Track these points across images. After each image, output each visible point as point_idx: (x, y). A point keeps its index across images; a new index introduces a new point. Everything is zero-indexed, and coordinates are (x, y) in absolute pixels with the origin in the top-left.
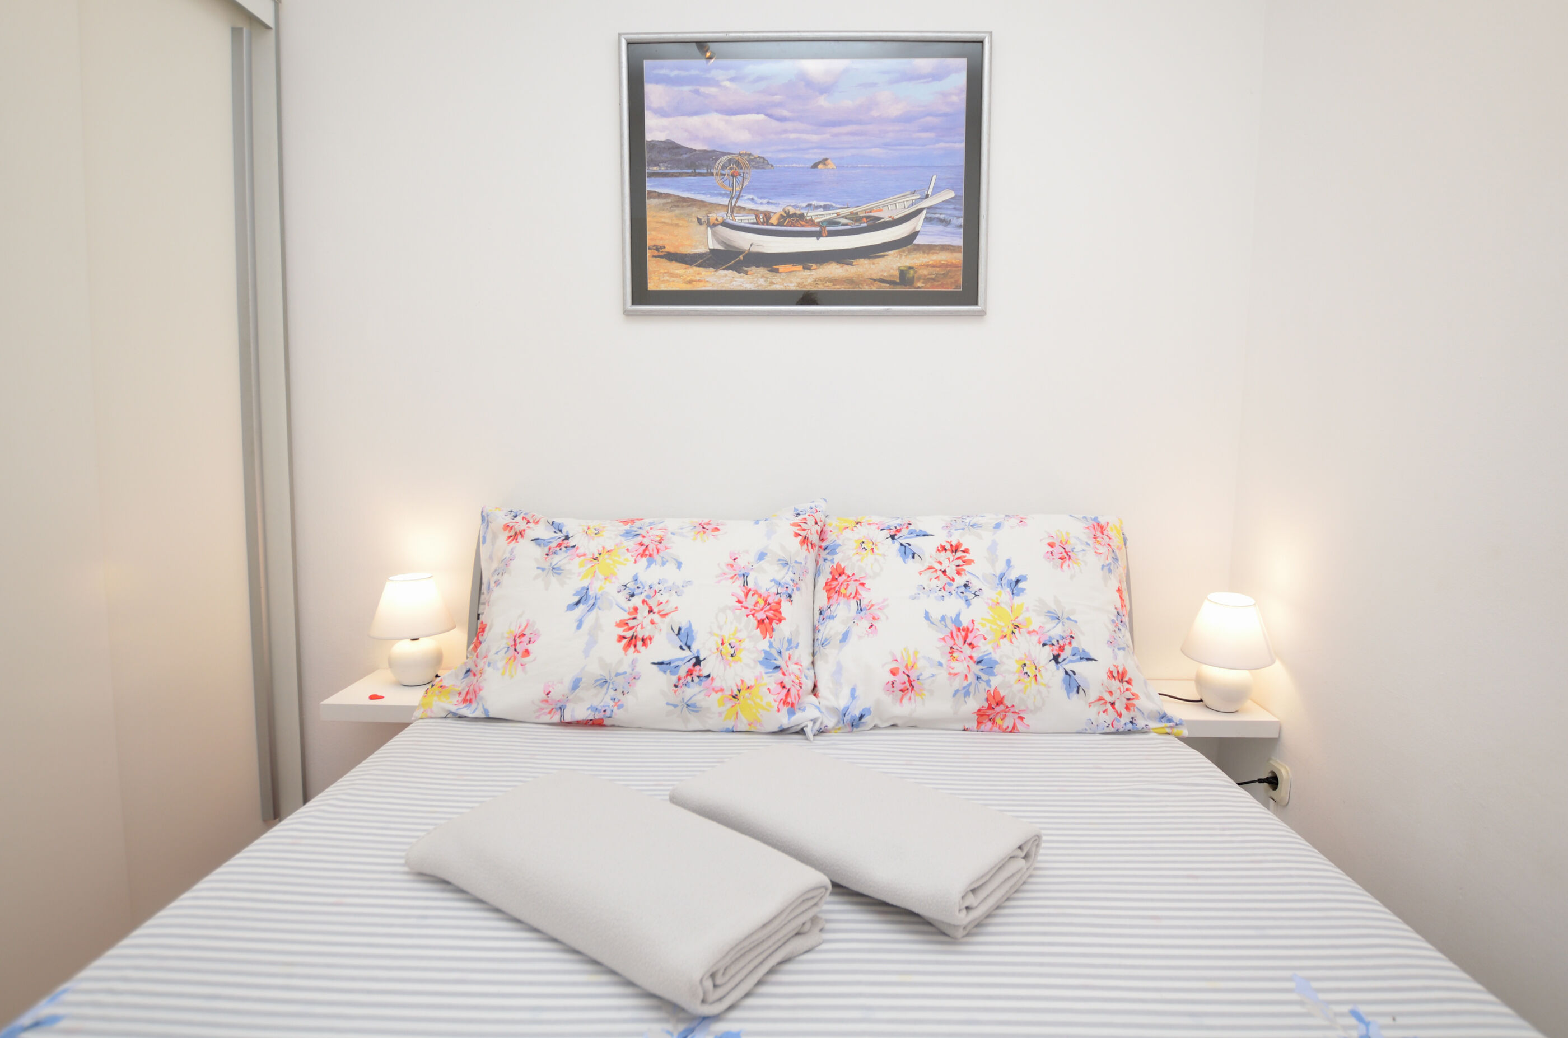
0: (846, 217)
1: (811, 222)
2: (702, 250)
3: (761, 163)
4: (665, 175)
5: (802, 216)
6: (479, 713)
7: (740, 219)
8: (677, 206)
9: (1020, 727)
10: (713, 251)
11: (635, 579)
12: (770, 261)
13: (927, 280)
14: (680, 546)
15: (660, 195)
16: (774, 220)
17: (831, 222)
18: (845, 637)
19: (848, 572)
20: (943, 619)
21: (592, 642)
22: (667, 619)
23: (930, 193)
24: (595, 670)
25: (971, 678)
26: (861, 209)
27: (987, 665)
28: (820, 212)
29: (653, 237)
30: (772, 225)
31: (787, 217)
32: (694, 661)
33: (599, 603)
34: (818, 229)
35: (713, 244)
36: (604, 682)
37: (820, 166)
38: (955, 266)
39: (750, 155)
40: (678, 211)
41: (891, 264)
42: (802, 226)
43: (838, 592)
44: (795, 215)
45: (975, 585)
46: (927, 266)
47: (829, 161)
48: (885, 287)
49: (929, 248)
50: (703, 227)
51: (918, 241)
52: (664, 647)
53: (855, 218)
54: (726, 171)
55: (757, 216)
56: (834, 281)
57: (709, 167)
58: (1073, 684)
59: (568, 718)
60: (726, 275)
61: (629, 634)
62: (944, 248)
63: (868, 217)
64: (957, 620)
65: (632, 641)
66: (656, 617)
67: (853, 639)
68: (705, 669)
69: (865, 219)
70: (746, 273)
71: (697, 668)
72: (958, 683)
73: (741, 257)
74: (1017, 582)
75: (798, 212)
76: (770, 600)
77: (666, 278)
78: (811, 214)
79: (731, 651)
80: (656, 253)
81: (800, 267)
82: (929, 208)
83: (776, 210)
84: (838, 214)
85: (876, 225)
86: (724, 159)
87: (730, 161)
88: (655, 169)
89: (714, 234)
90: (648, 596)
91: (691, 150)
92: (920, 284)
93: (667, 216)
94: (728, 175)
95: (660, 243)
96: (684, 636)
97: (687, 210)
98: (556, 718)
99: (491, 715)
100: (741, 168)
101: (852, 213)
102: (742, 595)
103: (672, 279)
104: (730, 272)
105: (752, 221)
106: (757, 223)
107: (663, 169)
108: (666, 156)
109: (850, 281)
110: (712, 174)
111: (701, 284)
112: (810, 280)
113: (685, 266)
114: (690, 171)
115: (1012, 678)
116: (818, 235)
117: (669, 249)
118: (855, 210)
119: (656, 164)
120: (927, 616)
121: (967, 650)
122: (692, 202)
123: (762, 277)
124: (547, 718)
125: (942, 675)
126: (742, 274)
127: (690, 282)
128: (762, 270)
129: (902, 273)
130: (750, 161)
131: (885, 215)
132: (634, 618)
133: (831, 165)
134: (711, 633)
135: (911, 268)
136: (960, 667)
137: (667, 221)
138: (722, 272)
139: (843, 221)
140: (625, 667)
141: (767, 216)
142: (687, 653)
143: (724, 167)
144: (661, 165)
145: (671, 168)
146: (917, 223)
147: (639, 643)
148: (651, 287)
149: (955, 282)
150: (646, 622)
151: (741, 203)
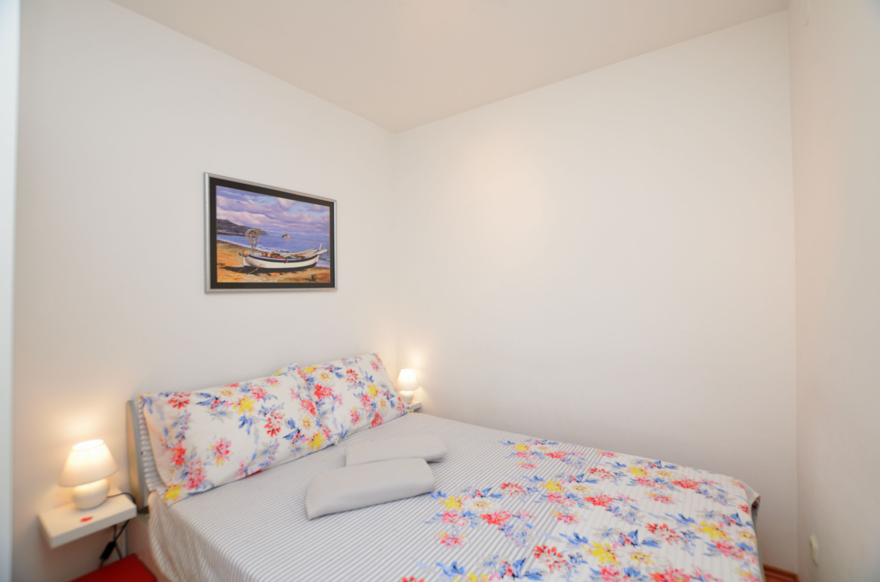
0: (294, 256)
1: (282, 257)
2: (241, 266)
3: (263, 233)
4: (225, 234)
5: (279, 255)
6: (209, 487)
7: (256, 254)
8: (230, 247)
9: (382, 422)
10: (246, 267)
11: (263, 407)
12: (268, 271)
13: (320, 279)
14: (270, 389)
15: (223, 242)
16: (269, 255)
17: (289, 258)
18: (333, 409)
19: (323, 386)
20: (359, 394)
21: (257, 437)
22: (283, 419)
23: (320, 249)
24: (261, 448)
25: (371, 411)
26: (299, 253)
27: (373, 405)
28: (285, 253)
29: (220, 259)
30: (268, 257)
31: (273, 255)
32: (297, 432)
33: (253, 421)
34: (284, 260)
35: (245, 264)
36: (265, 452)
37: (285, 237)
38: (328, 274)
39: (259, 230)
40: (231, 249)
41: (309, 273)
42: (279, 258)
43: (323, 394)
44: (276, 254)
45: (361, 381)
46: (320, 274)
47: (288, 235)
48: (307, 282)
49: (320, 268)
50: (241, 257)
51: (317, 265)
52: (286, 430)
53: (297, 256)
54: (250, 235)
55: (263, 254)
56: (291, 279)
57: (244, 233)
58: (392, 405)
59: (250, 472)
60: (251, 277)
61: (271, 429)
62: (325, 268)
63: (301, 257)
64: (362, 394)
65: (273, 432)
66: (278, 420)
67: (336, 409)
68: (302, 433)
69: (300, 257)
70: (259, 275)
71: (299, 434)
72: (368, 413)
73: (257, 269)
74: (371, 378)
75: (278, 253)
76: (308, 403)
77: (226, 277)
78: (282, 254)
79: (307, 424)
80: (221, 266)
81: (279, 274)
82: (320, 255)
83: (270, 251)
84: (291, 255)
85: (303, 259)
86: (249, 230)
87: (252, 231)
88: (221, 231)
89: (246, 260)
90: (272, 413)
91: (236, 225)
92: (318, 280)
93: (226, 251)
94: (251, 236)
95: (223, 262)
96: (291, 424)
97: (235, 249)
98: (244, 475)
99: (215, 485)
100: (256, 234)
101: (296, 255)
102: (301, 403)
103: (228, 278)
104: (252, 275)
105: (260, 255)
106: (263, 256)
107: (224, 231)
108: (225, 226)
109: (296, 279)
110: (244, 236)
111: (241, 280)
112: (282, 279)
113: (234, 272)
114: (235, 233)
115: (380, 407)
116: (285, 262)
117: (227, 265)
118: (297, 253)
119: (221, 229)
120: (354, 395)
121: (368, 402)
122: (237, 246)
123: (265, 277)
124: (239, 477)
125: (364, 412)
126: (257, 276)
127: (236, 279)
128: (265, 275)
129: (313, 276)
130: (260, 232)
131: (307, 256)
132: (271, 423)
133: (289, 237)
134: (299, 420)
135: (315, 275)
136: (368, 408)
137: (226, 253)
138: (249, 275)
139: (293, 257)
140: (273, 443)
141: (267, 254)
142: (294, 430)
143: (249, 233)
144: (224, 230)
145: (228, 231)
146: (316, 260)
147: (276, 432)
148: (219, 281)
149: (328, 280)
150: (276, 423)
151: (256, 248)
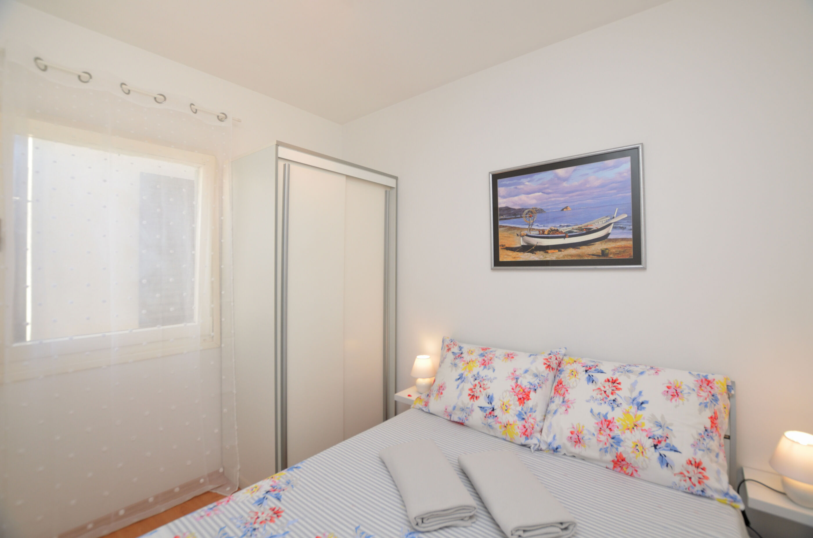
0: (576, 229)
1: (562, 232)
2: (518, 245)
3: (541, 211)
4: (505, 219)
5: (557, 230)
6: (427, 411)
7: (533, 233)
8: (509, 230)
9: (635, 474)
10: (522, 246)
11: (478, 373)
12: (545, 249)
13: (615, 254)
14: (497, 363)
15: (503, 227)
16: (546, 232)
17: (570, 232)
18: (555, 412)
19: (563, 384)
20: (599, 414)
21: (460, 394)
22: (485, 391)
23: (615, 216)
24: (460, 405)
25: (608, 445)
26: (583, 226)
27: (617, 441)
28: (565, 228)
29: (501, 242)
30: (545, 234)
31: (551, 231)
32: (492, 409)
33: (465, 380)
34: (564, 235)
35: (522, 243)
36: (463, 410)
37: (565, 210)
38: (630, 247)
39: (536, 208)
40: (510, 232)
41: (597, 248)
42: (558, 234)
43: (558, 392)
44: (554, 230)
45: (619, 401)
46: (615, 248)
47: (568, 207)
48: (595, 258)
49: (615, 240)
50: (519, 237)
51: (610, 237)
52: (482, 402)
53: (581, 229)
54: (527, 216)
55: (539, 232)
56: (572, 256)
57: (521, 214)
58: (663, 461)
59: (452, 419)
60: (528, 255)
61: (472, 394)
62: (623, 239)
63: (586, 229)
64: (605, 416)
65: (473, 397)
66: (482, 389)
67: (558, 414)
68: (496, 413)
69: (585, 230)
70: (535, 254)
71: (493, 412)
72: (601, 445)
73: (533, 248)
74: (642, 403)
75: (556, 229)
76: (526, 391)
77: (506, 256)
78: (561, 229)
79: (506, 408)
80: (502, 247)
81: (557, 251)
82: (615, 223)
83: (547, 228)
84: (573, 228)
85: (589, 231)
86: (526, 211)
87: (529, 212)
88: (502, 217)
89: (523, 240)
90: (481, 381)
91: (514, 209)
92: (611, 256)
93: (506, 234)
94: (528, 217)
95: (504, 244)
96: (490, 399)
97: (513, 231)
98: (449, 418)
99: (431, 412)
100: (533, 214)
101: (579, 227)
102: (514, 386)
103: (508, 257)
104: (529, 254)
105: (538, 234)
106: (540, 234)
107: (504, 217)
108: (506, 212)
109: (579, 255)
110: (522, 217)
111: (518, 258)
112: (561, 256)
113: (512, 252)
114: (514, 217)
115: (630, 450)
116: (564, 237)
117: (507, 246)
118: (580, 226)
119: (502, 215)
120: (592, 411)
121: (608, 431)
122: (515, 228)
123: (542, 255)
124: (446, 417)
125: (594, 440)
126: (534, 254)
127: (514, 258)
128: (542, 253)
129: (603, 251)
130: (536, 211)
131: (594, 227)
132: (475, 388)
133: (569, 209)
134: (500, 400)
135: (607, 249)
136: (603, 438)
137: (506, 235)
138: (526, 254)
139: (575, 231)
140: (469, 406)
141: (543, 231)
142: (490, 406)
143: (526, 214)
144: (504, 215)
145: (508, 216)
146: (610, 229)
147: (475, 398)
148: (501, 259)
149: (629, 254)
150: (478, 391)
151: (533, 227)
